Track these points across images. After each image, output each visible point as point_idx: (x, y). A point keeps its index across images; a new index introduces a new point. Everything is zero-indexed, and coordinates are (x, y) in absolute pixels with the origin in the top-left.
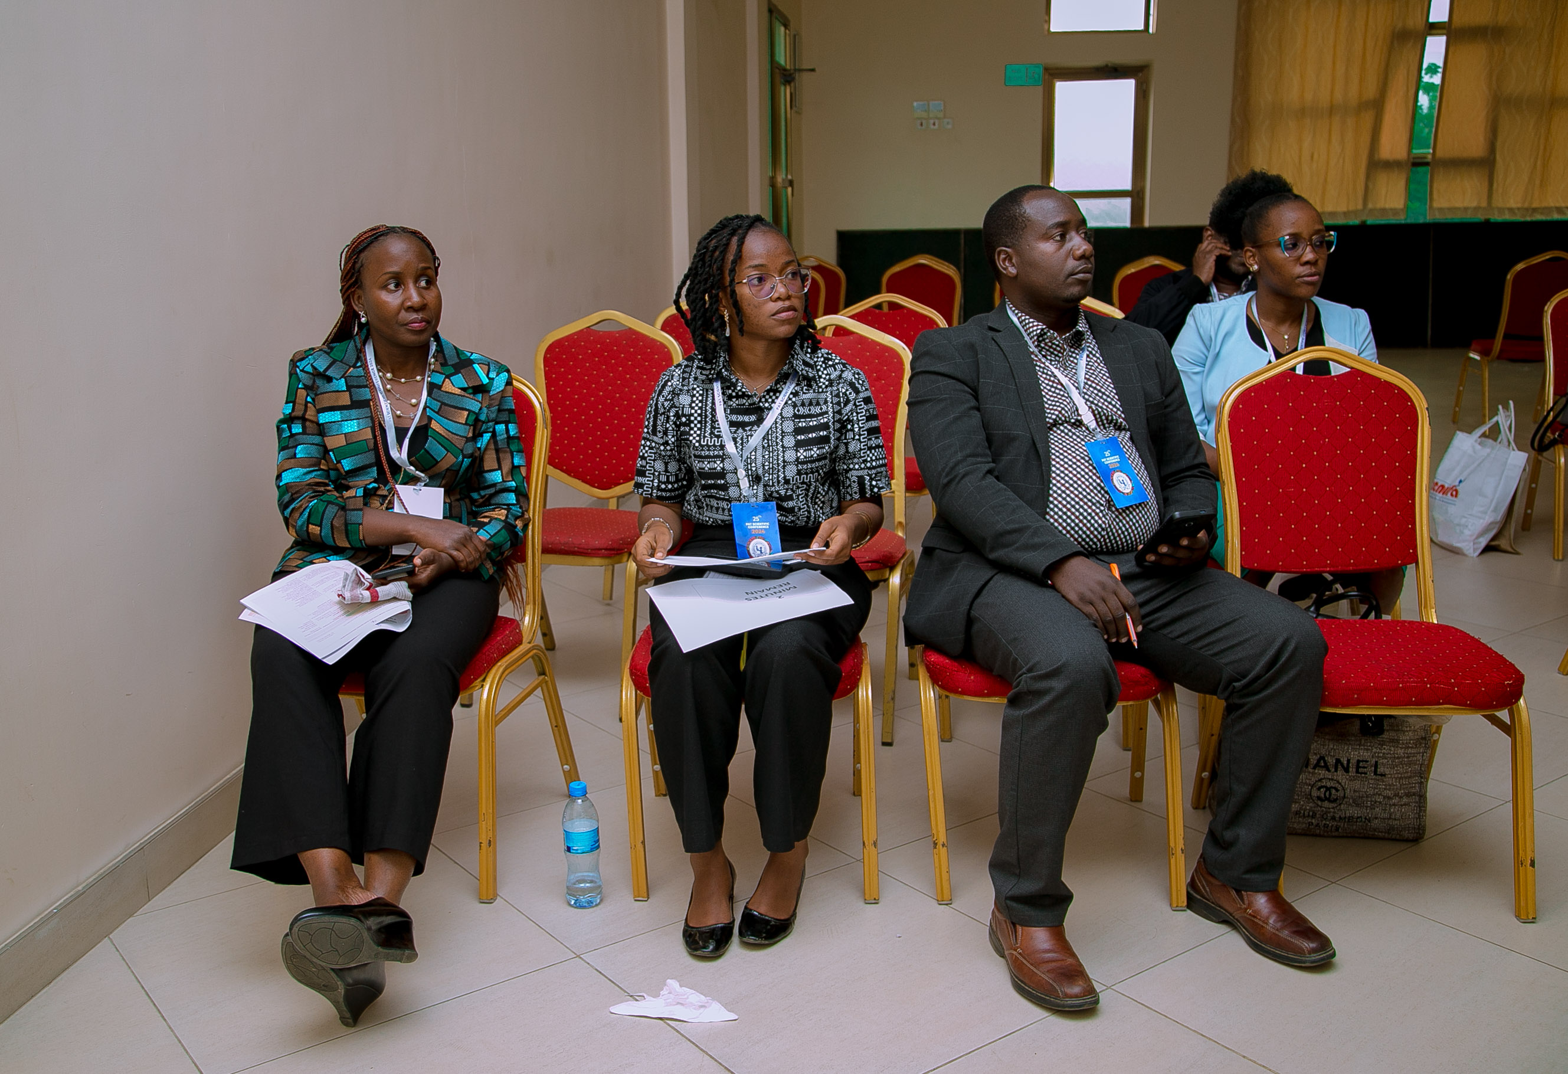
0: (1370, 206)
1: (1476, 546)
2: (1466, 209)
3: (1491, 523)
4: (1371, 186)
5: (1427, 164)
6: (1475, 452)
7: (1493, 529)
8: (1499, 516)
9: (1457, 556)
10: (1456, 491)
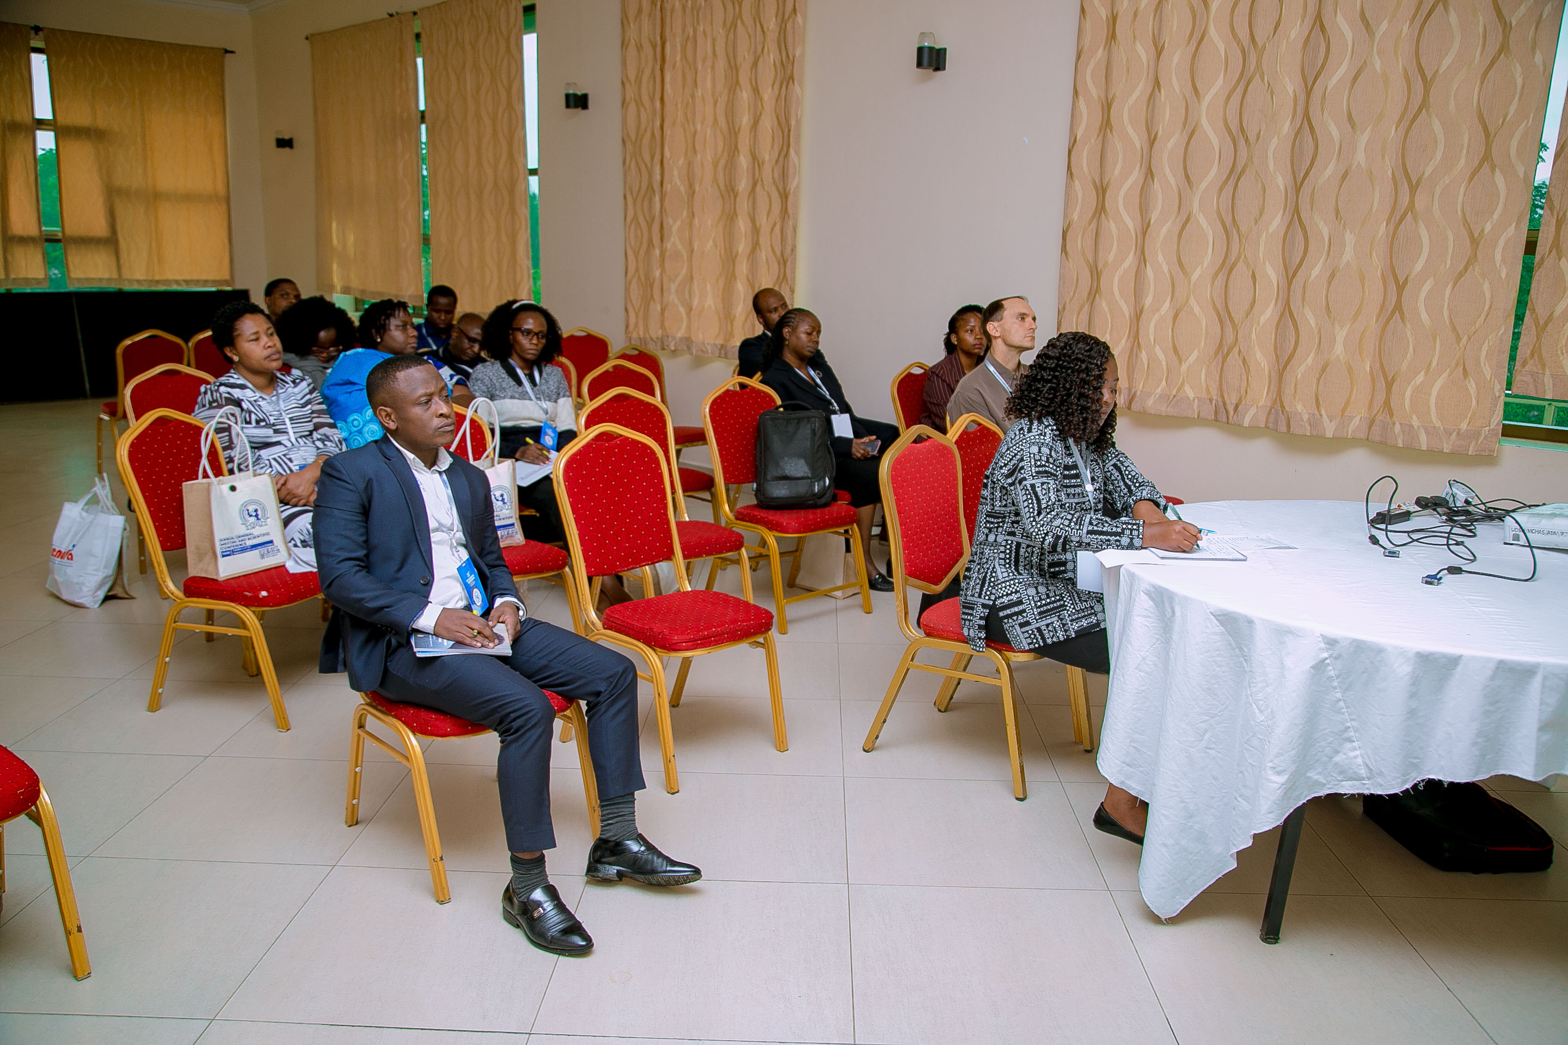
0: (13, 276)
1: (96, 599)
2: (101, 280)
3: (106, 577)
4: (10, 258)
5: (58, 241)
6: (82, 518)
7: (108, 582)
8: (110, 570)
9: (83, 610)
10: (71, 554)
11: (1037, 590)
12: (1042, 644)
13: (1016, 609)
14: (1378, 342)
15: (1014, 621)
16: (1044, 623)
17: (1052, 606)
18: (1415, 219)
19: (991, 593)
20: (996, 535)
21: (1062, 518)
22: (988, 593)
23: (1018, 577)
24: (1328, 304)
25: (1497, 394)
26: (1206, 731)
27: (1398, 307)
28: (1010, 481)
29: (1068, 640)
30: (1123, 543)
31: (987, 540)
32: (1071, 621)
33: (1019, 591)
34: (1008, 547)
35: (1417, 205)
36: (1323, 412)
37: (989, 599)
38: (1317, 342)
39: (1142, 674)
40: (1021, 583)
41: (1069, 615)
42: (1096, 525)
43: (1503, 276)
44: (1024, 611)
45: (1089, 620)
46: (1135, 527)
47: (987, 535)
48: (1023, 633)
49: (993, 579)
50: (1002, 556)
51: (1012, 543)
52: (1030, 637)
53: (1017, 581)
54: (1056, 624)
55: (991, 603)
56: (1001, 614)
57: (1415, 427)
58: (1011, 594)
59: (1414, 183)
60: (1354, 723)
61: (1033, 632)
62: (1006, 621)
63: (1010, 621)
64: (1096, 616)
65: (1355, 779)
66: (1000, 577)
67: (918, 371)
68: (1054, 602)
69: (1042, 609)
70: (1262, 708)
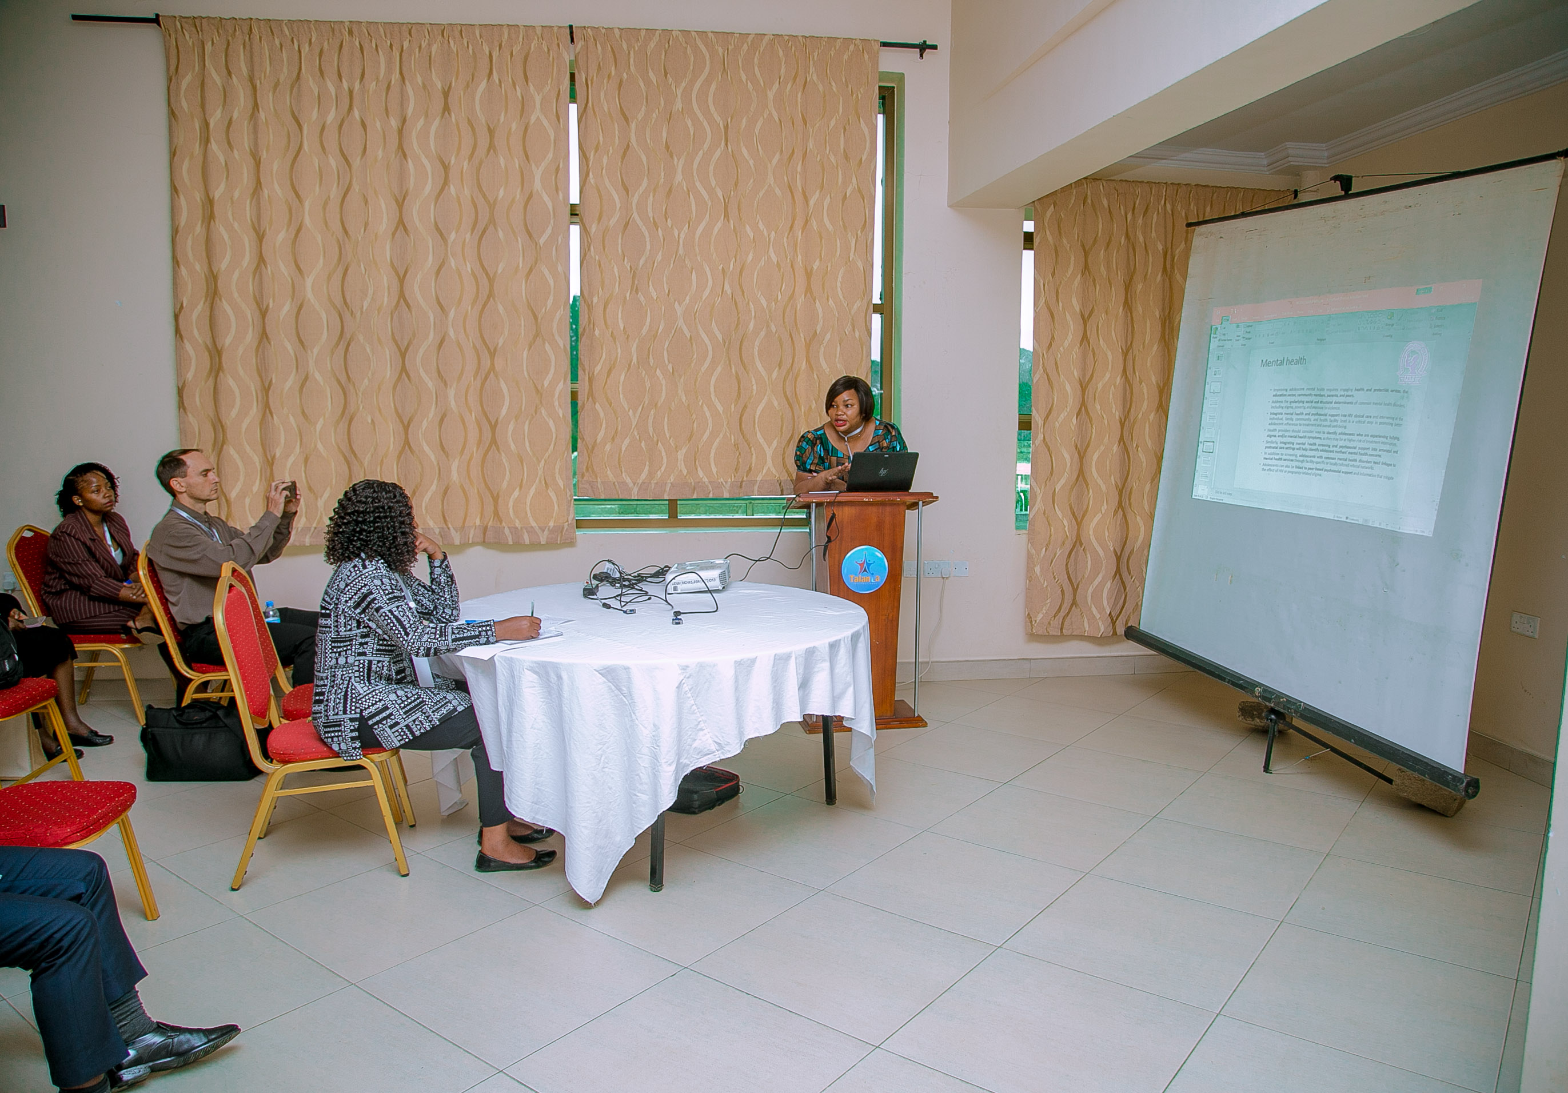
11: (397, 695)
12: (411, 738)
13: (384, 715)
14: (480, 468)
15: (384, 725)
16: (410, 720)
17: (413, 704)
18: (496, 376)
19: (356, 708)
20: (347, 658)
21: (428, 633)
22: (353, 708)
23: (377, 688)
24: (441, 443)
25: (569, 499)
26: (602, 755)
27: (494, 441)
28: (358, 611)
29: (434, 728)
30: (481, 642)
31: (337, 663)
32: (433, 712)
33: (382, 700)
34: (361, 666)
35: (496, 366)
36: (450, 526)
37: (355, 713)
38: (437, 471)
39: (536, 731)
40: (381, 692)
41: (430, 708)
42: (458, 633)
43: (561, 416)
44: (391, 714)
45: (447, 708)
46: (488, 628)
47: (337, 659)
48: (393, 733)
49: (354, 696)
50: (357, 674)
51: (364, 662)
52: (400, 735)
53: (377, 691)
54: (422, 718)
55: (358, 715)
56: (370, 722)
57: (519, 528)
58: (376, 704)
59: (492, 351)
60: (703, 718)
61: (402, 729)
62: (376, 727)
63: (380, 725)
64: (451, 703)
65: (709, 754)
66: (362, 692)
67: (28, 534)
68: (414, 701)
69: (406, 709)
70: (646, 726)
